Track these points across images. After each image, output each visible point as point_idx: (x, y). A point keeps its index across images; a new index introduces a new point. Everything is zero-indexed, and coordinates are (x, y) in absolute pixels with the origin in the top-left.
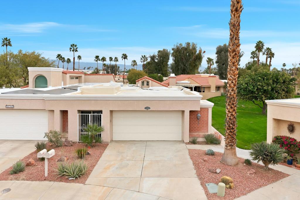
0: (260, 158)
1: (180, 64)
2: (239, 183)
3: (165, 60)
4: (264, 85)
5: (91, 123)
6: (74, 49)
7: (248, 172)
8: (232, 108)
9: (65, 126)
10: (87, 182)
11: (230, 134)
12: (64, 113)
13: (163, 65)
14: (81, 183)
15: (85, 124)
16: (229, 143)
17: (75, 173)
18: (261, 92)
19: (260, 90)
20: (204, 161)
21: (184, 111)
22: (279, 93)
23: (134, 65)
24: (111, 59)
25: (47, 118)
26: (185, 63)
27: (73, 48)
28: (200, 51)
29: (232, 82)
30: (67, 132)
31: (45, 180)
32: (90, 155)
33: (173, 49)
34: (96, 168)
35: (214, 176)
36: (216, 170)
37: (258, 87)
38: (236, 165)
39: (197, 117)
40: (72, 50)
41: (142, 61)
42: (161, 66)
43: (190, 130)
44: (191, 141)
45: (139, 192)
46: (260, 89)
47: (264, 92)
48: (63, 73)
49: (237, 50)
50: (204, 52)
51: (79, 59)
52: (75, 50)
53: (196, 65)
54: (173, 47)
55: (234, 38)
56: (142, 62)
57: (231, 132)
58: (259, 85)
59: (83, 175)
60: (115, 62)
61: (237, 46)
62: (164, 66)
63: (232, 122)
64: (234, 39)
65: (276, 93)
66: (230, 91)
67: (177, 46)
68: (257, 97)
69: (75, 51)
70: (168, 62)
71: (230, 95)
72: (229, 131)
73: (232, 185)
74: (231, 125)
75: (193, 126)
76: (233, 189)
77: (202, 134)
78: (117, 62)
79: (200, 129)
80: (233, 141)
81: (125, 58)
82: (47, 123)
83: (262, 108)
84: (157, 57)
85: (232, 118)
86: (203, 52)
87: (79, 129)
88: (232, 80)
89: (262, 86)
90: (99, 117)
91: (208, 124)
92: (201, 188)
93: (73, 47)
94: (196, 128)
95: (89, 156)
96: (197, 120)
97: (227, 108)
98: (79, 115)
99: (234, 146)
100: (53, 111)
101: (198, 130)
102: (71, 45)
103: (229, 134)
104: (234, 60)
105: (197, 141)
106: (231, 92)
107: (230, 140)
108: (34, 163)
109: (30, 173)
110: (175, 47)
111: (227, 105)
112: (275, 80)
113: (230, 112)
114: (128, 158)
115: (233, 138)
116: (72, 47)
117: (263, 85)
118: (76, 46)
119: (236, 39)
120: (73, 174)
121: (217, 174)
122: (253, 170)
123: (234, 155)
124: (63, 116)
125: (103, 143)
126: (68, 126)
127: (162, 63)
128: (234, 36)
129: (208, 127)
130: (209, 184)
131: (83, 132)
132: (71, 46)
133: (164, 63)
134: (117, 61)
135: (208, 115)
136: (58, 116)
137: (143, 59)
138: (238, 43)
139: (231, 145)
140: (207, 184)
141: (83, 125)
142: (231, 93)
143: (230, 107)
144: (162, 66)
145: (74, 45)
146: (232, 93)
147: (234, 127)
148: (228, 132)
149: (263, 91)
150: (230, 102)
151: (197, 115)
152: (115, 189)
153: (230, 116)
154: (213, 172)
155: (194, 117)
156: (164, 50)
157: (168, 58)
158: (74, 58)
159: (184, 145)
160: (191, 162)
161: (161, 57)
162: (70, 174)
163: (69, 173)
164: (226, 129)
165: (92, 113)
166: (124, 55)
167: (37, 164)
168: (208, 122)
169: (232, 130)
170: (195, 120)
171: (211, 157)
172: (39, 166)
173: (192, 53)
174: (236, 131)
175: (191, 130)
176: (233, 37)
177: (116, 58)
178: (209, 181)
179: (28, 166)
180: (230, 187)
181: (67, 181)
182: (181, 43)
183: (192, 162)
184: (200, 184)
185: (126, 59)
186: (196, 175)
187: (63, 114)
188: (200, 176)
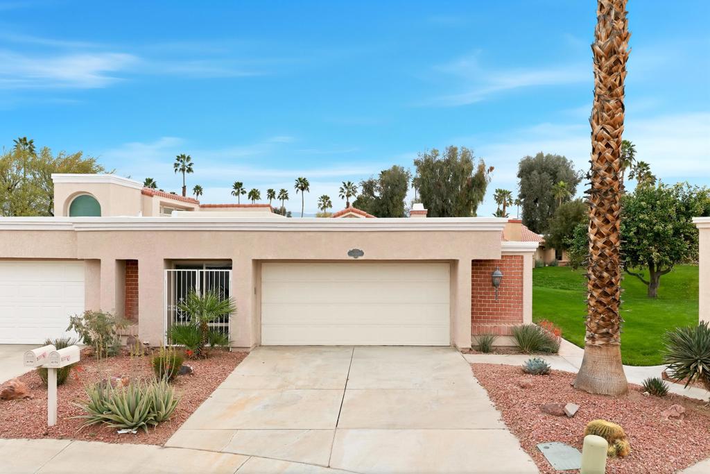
0: (701, 368)
1: (435, 197)
2: (642, 441)
3: (397, 190)
4: (655, 221)
5: (202, 293)
6: (184, 166)
7: (664, 413)
8: (607, 221)
9: (131, 305)
10: (169, 443)
11: (604, 300)
12: (129, 268)
13: (392, 202)
14: (152, 444)
15: (184, 297)
16: (599, 327)
17: (137, 416)
18: (648, 239)
19: (645, 235)
20: (523, 387)
21: (458, 261)
22: (693, 242)
23: (325, 207)
24: (271, 194)
25: (83, 284)
26: (445, 194)
27: (181, 164)
28: (482, 168)
29: (608, 146)
30: (136, 322)
31: (46, 434)
32: (193, 374)
33: (416, 163)
34: (203, 406)
35: (560, 422)
36: (564, 406)
37: (638, 227)
38: (623, 394)
39: (492, 281)
40: (179, 169)
41: (343, 194)
42: (388, 205)
43: (472, 317)
44: (478, 344)
45: (329, 467)
46: (645, 231)
47: (655, 240)
48: (143, 193)
49: (621, 48)
50: (492, 169)
51: (198, 194)
52: (187, 169)
53: (470, 200)
54: (416, 157)
55: (613, 13)
56: (343, 197)
57: (605, 294)
58: (642, 221)
59: (162, 421)
60: (282, 200)
61: (620, 37)
62: (394, 206)
63: (609, 266)
64: (613, 17)
65: (686, 240)
66: (602, 172)
67: (425, 156)
68: (637, 250)
69: (185, 172)
70: (404, 196)
71: (602, 183)
72: (600, 291)
73: (625, 444)
74: (605, 274)
75: (481, 305)
76: (629, 457)
77: (505, 326)
78: (285, 200)
79: (501, 314)
80: (613, 321)
81: (303, 189)
82: (83, 299)
83: (648, 283)
84: (378, 185)
85: (607, 251)
86: (487, 168)
87: (169, 313)
88: (608, 139)
89: (650, 223)
90: (222, 277)
91: (522, 298)
92: (525, 457)
93: (181, 161)
94: (489, 310)
95: (188, 377)
96: (492, 289)
97: (593, 226)
98: (169, 273)
99: (615, 336)
100: (97, 262)
101: (494, 316)
102: (178, 157)
103: (601, 302)
104: (613, 80)
105: (494, 344)
106: (605, 175)
107: (603, 319)
108: (23, 390)
109: (8, 416)
110: (422, 159)
111: (592, 215)
112: (683, 209)
113: (603, 236)
114: (300, 383)
115: (611, 314)
116: (179, 162)
117: (652, 221)
118: (188, 158)
119: (617, 18)
120: (131, 418)
121: (569, 418)
122: (679, 407)
123: (615, 363)
124: (127, 276)
125: (234, 350)
126: (137, 305)
127: (391, 198)
128: (611, 9)
129: (522, 307)
130: (547, 445)
131: (179, 320)
132: (178, 160)
133: (395, 198)
134: (287, 198)
135: (522, 273)
136: (110, 274)
137: (346, 190)
138: (623, 29)
139: (608, 333)
140: (541, 446)
141: (178, 300)
142: (603, 178)
143: (602, 219)
144: (391, 205)
145: (183, 156)
146: (608, 179)
147: (613, 280)
148: (595, 294)
149: (652, 236)
150: (601, 205)
151: (493, 273)
152: (254, 460)
153: (603, 248)
154: (554, 414)
155: (485, 281)
156: (395, 168)
157: (403, 186)
158: (184, 188)
159: (458, 355)
160: (483, 393)
161: (388, 184)
162: (122, 418)
163: (119, 413)
164: (590, 287)
165: (204, 267)
166: (301, 182)
167: (32, 396)
168: (522, 294)
169: (608, 290)
170: (485, 289)
171: (540, 378)
172: (39, 400)
173: (463, 171)
174: (621, 292)
175: (476, 316)
176: (609, 14)
177: (283, 191)
178: (547, 437)
179: (6, 399)
180: (619, 453)
181: (112, 436)
182: (436, 149)
183: (485, 392)
184: (520, 447)
185: (305, 192)
186: (503, 423)
187: (127, 272)
188: (514, 423)
